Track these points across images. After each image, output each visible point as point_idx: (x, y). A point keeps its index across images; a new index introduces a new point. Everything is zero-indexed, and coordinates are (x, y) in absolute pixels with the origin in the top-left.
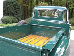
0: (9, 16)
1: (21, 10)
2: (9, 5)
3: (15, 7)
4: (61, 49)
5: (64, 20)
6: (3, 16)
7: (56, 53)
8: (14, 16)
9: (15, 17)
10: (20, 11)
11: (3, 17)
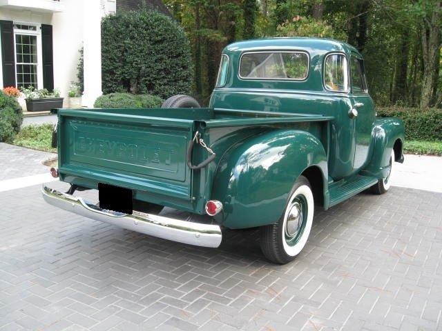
0: (129, 91)
1: (189, 60)
2: (132, 38)
3: (160, 46)
4: (267, 149)
5: (331, 87)
6: (100, 93)
7: (246, 153)
8: (156, 93)
9: (158, 98)
10: (184, 68)
11: (99, 99)
